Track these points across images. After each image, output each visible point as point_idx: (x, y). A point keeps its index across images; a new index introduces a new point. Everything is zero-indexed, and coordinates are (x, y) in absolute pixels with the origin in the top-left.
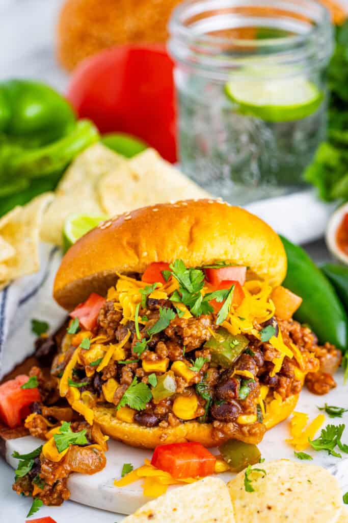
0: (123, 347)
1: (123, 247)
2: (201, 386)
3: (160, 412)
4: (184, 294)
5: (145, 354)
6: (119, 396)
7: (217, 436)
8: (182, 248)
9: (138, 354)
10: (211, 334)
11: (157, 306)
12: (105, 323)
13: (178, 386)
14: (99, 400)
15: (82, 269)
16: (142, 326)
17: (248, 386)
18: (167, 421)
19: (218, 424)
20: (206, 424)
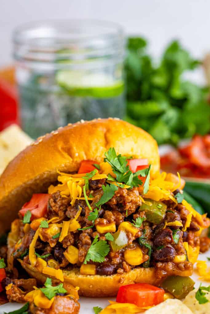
0: (77, 220)
1: (59, 152)
2: (143, 239)
3: (116, 263)
4: (117, 175)
5: (98, 220)
6: (83, 254)
7: (160, 274)
8: (102, 148)
9: (93, 221)
10: (142, 201)
11: (100, 185)
12: (57, 207)
13: (129, 239)
14: (61, 265)
15: (26, 175)
16: (90, 202)
17: (177, 234)
18: (122, 268)
19: (161, 264)
20: (149, 268)
